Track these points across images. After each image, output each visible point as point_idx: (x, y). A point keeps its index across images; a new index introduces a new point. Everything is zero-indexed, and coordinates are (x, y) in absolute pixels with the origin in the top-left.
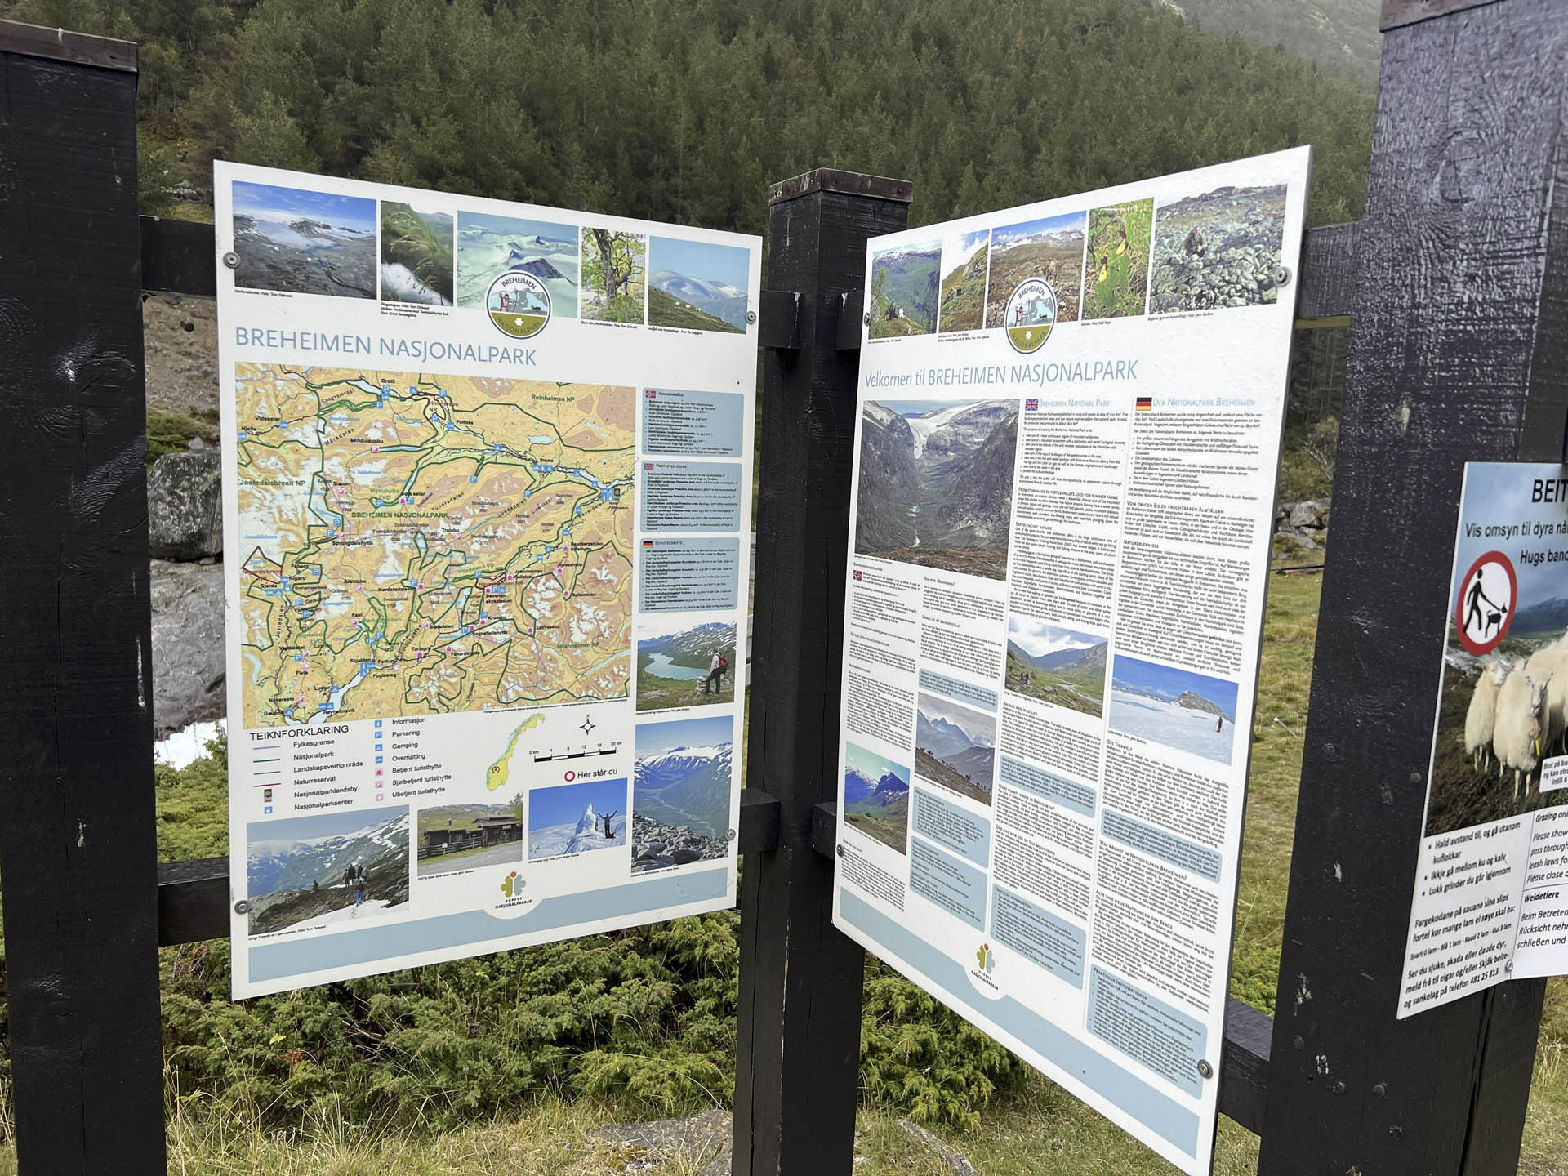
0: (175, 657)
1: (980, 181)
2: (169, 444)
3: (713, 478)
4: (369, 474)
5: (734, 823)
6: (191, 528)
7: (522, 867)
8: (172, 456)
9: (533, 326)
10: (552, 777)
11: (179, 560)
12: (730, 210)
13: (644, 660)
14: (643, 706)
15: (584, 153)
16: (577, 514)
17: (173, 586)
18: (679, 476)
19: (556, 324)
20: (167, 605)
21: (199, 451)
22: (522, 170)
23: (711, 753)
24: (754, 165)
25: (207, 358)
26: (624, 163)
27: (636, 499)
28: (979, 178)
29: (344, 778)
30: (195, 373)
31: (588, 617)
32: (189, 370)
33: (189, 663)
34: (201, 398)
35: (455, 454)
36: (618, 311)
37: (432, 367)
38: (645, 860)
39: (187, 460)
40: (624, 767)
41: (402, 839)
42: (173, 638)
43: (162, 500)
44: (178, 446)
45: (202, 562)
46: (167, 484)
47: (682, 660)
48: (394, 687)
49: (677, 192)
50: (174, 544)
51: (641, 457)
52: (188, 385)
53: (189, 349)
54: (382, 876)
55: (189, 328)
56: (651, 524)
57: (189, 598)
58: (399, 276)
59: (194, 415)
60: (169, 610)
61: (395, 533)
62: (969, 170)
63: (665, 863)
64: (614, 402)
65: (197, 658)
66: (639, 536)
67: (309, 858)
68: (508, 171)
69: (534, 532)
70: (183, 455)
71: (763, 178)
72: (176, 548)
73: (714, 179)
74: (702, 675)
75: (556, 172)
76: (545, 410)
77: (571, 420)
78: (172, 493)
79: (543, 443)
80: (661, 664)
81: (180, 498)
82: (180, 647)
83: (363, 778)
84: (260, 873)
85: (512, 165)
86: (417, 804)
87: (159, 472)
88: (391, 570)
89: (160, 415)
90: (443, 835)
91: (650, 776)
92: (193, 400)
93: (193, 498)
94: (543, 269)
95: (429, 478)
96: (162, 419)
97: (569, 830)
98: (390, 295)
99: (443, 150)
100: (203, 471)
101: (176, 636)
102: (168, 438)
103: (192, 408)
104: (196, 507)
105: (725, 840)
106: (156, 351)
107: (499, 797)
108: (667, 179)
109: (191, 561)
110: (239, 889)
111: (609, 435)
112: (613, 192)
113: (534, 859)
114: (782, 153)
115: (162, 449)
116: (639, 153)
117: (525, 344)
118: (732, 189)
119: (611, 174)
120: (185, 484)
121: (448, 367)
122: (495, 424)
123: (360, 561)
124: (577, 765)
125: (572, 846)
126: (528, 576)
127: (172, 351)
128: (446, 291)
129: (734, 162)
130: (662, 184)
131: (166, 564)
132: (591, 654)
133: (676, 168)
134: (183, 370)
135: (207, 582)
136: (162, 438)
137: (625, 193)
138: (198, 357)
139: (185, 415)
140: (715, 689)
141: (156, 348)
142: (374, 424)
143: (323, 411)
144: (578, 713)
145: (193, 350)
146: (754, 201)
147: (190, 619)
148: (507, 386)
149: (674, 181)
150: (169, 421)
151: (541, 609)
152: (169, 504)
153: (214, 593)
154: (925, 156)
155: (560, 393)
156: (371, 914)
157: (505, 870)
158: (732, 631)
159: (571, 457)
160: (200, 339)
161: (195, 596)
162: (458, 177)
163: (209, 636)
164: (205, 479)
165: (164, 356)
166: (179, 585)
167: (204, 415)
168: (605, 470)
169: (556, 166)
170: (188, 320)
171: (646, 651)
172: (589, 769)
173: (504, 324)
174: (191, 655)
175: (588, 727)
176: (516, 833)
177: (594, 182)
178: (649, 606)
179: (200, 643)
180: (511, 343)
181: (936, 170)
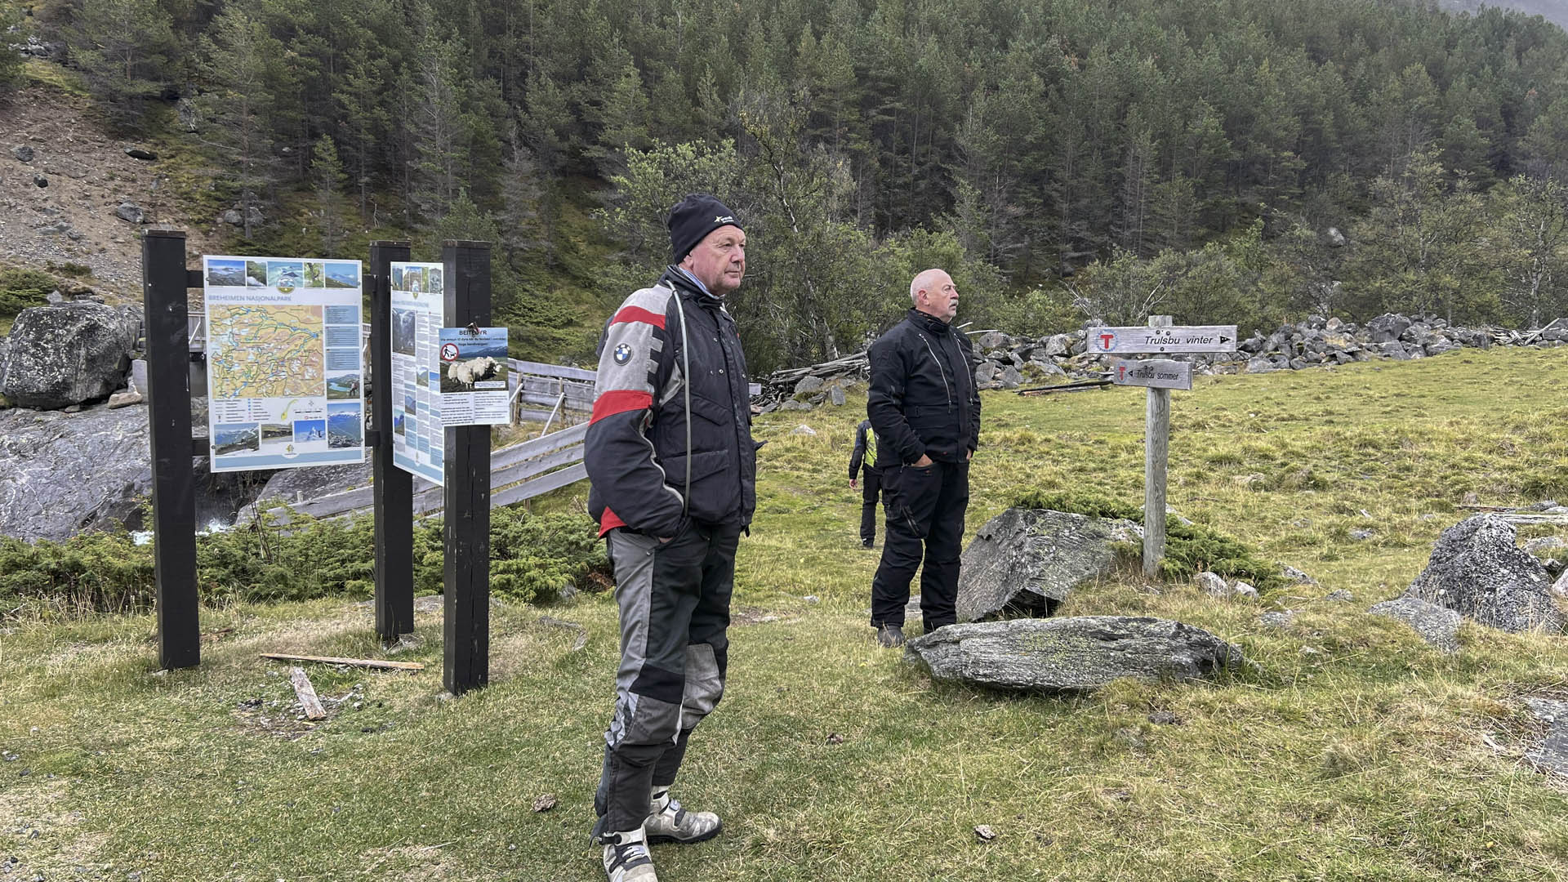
0: (47, 498)
1: (819, 39)
2: (27, 298)
3: (349, 330)
4: (245, 332)
5: (363, 437)
6: (56, 377)
7: (293, 443)
8: (35, 310)
9: (290, 290)
10: (301, 418)
11: (45, 409)
12: (580, 67)
13: (329, 385)
14: (329, 398)
15: (436, 12)
16: (305, 342)
17: (40, 433)
18: (337, 330)
19: (297, 289)
20: (35, 451)
21: (60, 304)
22: (374, 29)
23: (353, 414)
24: (603, 23)
25: (62, 213)
26: (475, 20)
27: (324, 337)
28: (818, 36)
29: (240, 414)
30: (51, 228)
31: (310, 372)
32: (45, 225)
33: (61, 502)
34: (57, 253)
35: (269, 326)
36: (317, 285)
37: (261, 303)
38: (333, 445)
39: (49, 314)
40: (324, 416)
41: (257, 432)
42: (44, 481)
43: (26, 351)
44: (36, 300)
45: (67, 409)
46: (31, 337)
47: (341, 385)
48: (253, 390)
49: (528, 48)
50: (39, 393)
51: (325, 325)
52: (43, 240)
53: (43, 205)
54: (251, 443)
55: (43, 184)
56: (329, 344)
57: (57, 443)
58: (252, 280)
59: (51, 269)
60: (38, 455)
61: (252, 348)
62: (807, 29)
63: (339, 446)
64: (316, 310)
65: (68, 497)
66: (325, 348)
67: (231, 436)
68: (361, 31)
69: (293, 347)
70: (45, 308)
71: (612, 35)
72: (45, 397)
73: (563, 37)
74: (349, 390)
75: (408, 31)
76: (294, 313)
77: (303, 316)
78: (36, 345)
79: (295, 322)
80: (334, 386)
81: (44, 349)
82: (50, 489)
83: (245, 414)
84: (218, 438)
85: (364, 24)
86: (261, 423)
87: (21, 326)
88: (252, 358)
89: (17, 269)
90: (269, 432)
91: (332, 420)
92: (50, 255)
93: (57, 349)
94: (293, 275)
95: (261, 333)
96: (20, 274)
97: (307, 434)
98: (249, 285)
99: (295, 10)
100: (66, 324)
101: (47, 478)
102: (26, 292)
103: (49, 263)
104: (60, 358)
105: (360, 441)
106: (10, 207)
107: (285, 423)
108: (519, 37)
109: (57, 409)
110: (212, 443)
111: (314, 319)
112: (465, 49)
113: (297, 440)
114: (630, 11)
115: (21, 303)
116: (491, 11)
117: (288, 295)
118: (582, 44)
119: (462, 32)
120: (49, 336)
121: (266, 303)
122: (279, 317)
123: (243, 356)
124: (309, 415)
125: (308, 439)
126: (291, 359)
127: (26, 207)
128: (265, 283)
129: (583, 20)
130: (514, 41)
131: (32, 412)
132: (312, 382)
133: (527, 26)
134: (38, 226)
135: (74, 427)
136: (21, 292)
137: (477, 50)
138: (52, 213)
139: (42, 270)
140: (353, 394)
141: (10, 204)
142: (246, 319)
143: (232, 316)
144: (307, 400)
145: (48, 205)
146: (603, 58)
147: (59, 462)
148: (283, 307)
149: (526, 38)
150: (26, 276)
151: (296, 369)
152: (33, 355)
153: (82, 438)
154: (766, 15)
155: (299, 308)
156: (248, 453)
157: (288, 443)
158: (358, 377)
159: (303, 326)
160: (54, 194)
161: (63, 441)
162: (310, 36)
163: (79, 478)
164: (69, 331)
165: (18, 212)
166: (46, 431)
167: (61, 269)
168: (313, 329)
169: (408, 24)
170: (41, 176)
171: (329, 382)
172: (312, 416)
173: (282, 290)
174: (61, 496)
175: (311, 403)
176: (290, 433)
177: (445, 42)
178: (329, 369)
179: (71, 485)
180: (284, 295)
181: (776, 27)
